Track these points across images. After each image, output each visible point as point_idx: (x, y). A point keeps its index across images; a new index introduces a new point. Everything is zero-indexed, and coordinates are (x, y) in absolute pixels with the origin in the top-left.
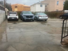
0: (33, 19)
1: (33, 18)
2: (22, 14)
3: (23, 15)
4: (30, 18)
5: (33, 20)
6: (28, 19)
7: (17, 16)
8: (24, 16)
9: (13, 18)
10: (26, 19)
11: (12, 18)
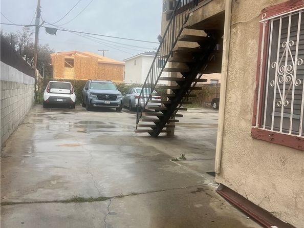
0: (116, 104)
1: (118, 101)
2: (87, 89)
3: (88, 93)
4: (108, 102)
5: (119, 106)
6: (103, 104)
7: (71, 93)
8: (91, 93)
9: (61, 100)
10: (97, 104)
11: (58, 100)
